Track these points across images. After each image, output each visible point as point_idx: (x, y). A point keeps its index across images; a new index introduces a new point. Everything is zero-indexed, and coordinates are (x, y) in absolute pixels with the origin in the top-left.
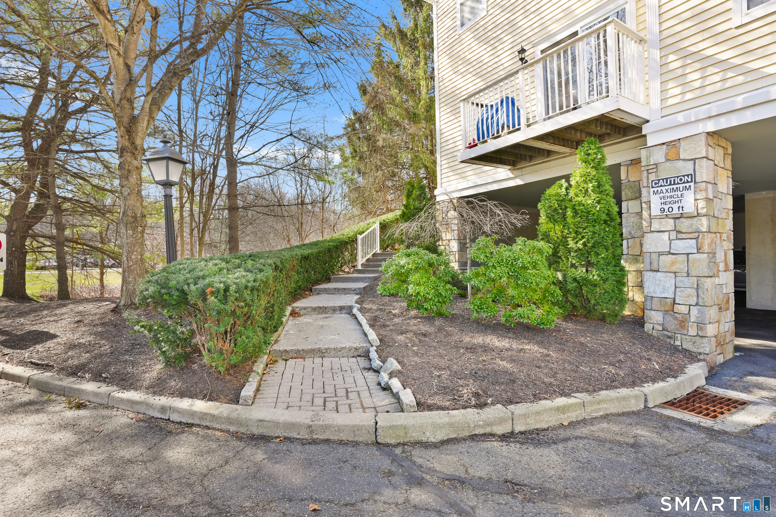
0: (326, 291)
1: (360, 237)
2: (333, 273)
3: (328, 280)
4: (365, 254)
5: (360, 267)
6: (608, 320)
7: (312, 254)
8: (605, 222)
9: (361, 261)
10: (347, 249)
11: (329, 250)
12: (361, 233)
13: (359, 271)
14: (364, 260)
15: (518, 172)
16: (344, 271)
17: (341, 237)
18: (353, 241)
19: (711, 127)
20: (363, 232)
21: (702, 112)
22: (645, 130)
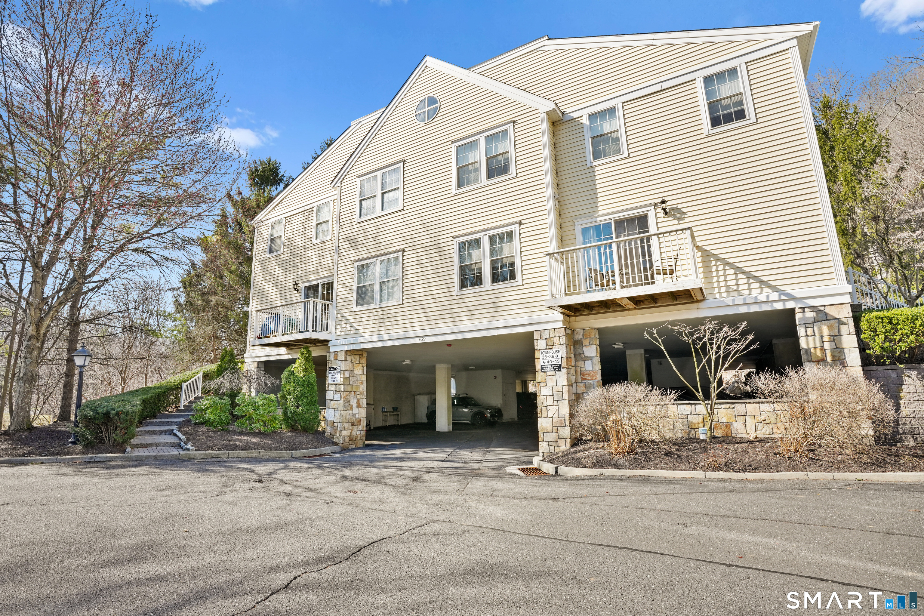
0: (154, 424)
1: (184, 385)
2: (159, 412)
3: (155, 417)
4: (188, 397)
5: (182, 408)
6: (309, 431)
7: (147, 398)
8: (307, 386)
9: (183, 403)
10: (172, 394)
11: (159, 395)
12: (185, 382)
13: (181, 411)
14: (186, 402)
15: (289, 351)
16: (168, 411)
17: (169, 384)
18: (178, 388)
19: (346, 348)
20: (188, 380)
21: (343, 342)
22: (330, 344)
